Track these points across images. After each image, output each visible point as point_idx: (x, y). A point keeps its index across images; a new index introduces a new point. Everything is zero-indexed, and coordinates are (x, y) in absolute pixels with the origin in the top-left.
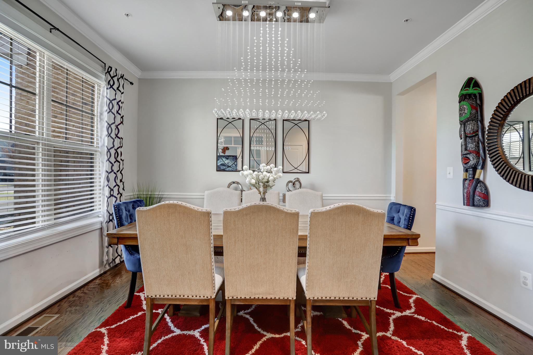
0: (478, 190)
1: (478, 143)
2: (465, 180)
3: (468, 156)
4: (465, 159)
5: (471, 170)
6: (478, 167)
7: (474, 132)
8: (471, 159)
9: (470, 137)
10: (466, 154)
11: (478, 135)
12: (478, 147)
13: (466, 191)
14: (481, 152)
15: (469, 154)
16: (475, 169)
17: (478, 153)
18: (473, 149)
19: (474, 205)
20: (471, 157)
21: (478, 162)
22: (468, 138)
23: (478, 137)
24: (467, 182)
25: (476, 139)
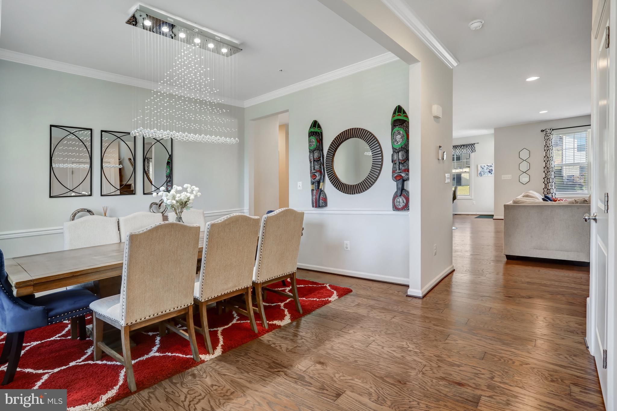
0: (321, 196)
1: (321, 165)
2: (313, 190)
3: (315, 174)
4: (313, 176)
5: (317, 183)
6: (321, 181)
7: (319, 158)
8: (317, 175)
9: (316, 161)
10: (314, 173)
11: (320, 160)
12: (321, 168)
13: (314, 197)
14: (322, 171)
15: (315, 172)
16: (319, 182)
17: (321, 172)
18: (318, 169)
19: (319, 207)
20: (317, 174)
21: (321, 178)
22: (315, 162)
23: (321, 162)
24: (315, 192)
25: (320, 162)
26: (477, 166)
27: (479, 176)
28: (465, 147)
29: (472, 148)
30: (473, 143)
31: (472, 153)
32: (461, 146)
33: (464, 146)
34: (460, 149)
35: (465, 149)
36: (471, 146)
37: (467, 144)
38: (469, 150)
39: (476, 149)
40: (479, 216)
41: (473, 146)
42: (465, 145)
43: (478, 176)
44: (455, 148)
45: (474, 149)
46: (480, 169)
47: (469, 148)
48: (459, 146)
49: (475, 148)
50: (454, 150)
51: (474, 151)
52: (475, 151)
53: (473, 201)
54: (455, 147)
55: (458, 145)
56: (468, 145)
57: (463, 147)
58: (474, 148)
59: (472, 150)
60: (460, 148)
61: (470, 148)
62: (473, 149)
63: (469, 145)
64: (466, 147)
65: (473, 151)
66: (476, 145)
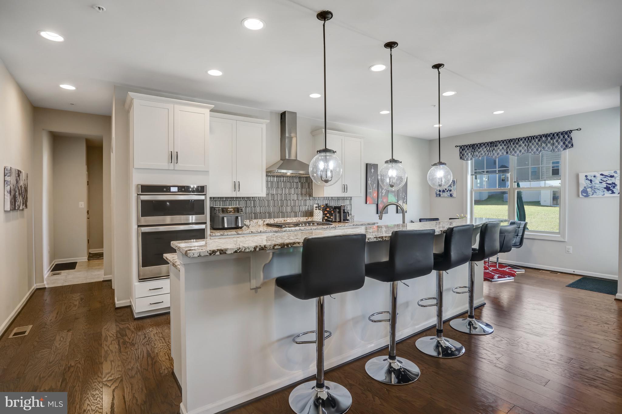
26: (577, 176)
27: (581, 196)
28: (549, 139)
29: (566, 140)
30: (566, 129)
31: (564, 149)
32: (541, 137)
33: (546, 137)
34: (537, 144)
35: (549, 142)
36: (564, 137)
37: (553, 132)
38: (559, 143)
39: (574, 141)
40: (581, 277)
41: (568, 136)
42: (549, 136)
43: (579, 196)
44: (527, 142)
45: (569, 142)
46: (583, 183)
47: (557, 141)
48: (537, 138)
49: (571, 139)
50: (525, 145)
51: (570, 145)
52: (572, 145)
53: (568, 247)
54: (528, 139)
55: (533, 135)
56: (555, 135)
57: (544, 138)
58: (569, 139)
59: (564, 143)
60: (539, 140)
61: (559, 140)
62: (567, 143)
63: (557, 135)
64: (551, 139)
65: (567, 146)
66: (573, 135)
